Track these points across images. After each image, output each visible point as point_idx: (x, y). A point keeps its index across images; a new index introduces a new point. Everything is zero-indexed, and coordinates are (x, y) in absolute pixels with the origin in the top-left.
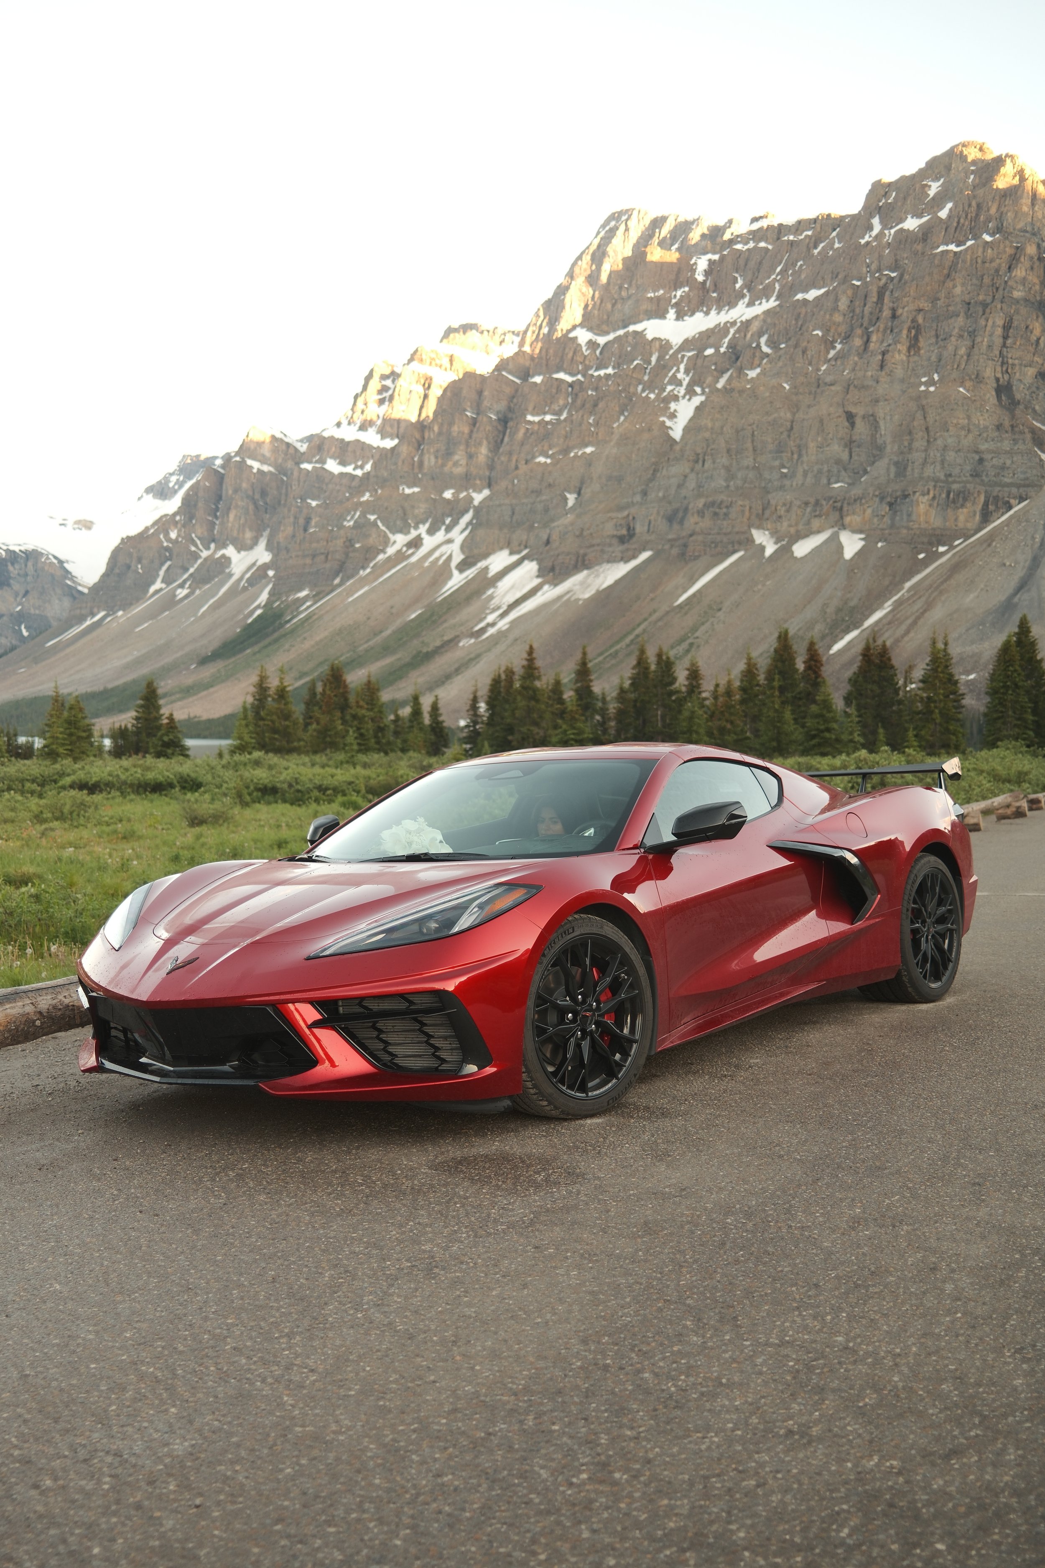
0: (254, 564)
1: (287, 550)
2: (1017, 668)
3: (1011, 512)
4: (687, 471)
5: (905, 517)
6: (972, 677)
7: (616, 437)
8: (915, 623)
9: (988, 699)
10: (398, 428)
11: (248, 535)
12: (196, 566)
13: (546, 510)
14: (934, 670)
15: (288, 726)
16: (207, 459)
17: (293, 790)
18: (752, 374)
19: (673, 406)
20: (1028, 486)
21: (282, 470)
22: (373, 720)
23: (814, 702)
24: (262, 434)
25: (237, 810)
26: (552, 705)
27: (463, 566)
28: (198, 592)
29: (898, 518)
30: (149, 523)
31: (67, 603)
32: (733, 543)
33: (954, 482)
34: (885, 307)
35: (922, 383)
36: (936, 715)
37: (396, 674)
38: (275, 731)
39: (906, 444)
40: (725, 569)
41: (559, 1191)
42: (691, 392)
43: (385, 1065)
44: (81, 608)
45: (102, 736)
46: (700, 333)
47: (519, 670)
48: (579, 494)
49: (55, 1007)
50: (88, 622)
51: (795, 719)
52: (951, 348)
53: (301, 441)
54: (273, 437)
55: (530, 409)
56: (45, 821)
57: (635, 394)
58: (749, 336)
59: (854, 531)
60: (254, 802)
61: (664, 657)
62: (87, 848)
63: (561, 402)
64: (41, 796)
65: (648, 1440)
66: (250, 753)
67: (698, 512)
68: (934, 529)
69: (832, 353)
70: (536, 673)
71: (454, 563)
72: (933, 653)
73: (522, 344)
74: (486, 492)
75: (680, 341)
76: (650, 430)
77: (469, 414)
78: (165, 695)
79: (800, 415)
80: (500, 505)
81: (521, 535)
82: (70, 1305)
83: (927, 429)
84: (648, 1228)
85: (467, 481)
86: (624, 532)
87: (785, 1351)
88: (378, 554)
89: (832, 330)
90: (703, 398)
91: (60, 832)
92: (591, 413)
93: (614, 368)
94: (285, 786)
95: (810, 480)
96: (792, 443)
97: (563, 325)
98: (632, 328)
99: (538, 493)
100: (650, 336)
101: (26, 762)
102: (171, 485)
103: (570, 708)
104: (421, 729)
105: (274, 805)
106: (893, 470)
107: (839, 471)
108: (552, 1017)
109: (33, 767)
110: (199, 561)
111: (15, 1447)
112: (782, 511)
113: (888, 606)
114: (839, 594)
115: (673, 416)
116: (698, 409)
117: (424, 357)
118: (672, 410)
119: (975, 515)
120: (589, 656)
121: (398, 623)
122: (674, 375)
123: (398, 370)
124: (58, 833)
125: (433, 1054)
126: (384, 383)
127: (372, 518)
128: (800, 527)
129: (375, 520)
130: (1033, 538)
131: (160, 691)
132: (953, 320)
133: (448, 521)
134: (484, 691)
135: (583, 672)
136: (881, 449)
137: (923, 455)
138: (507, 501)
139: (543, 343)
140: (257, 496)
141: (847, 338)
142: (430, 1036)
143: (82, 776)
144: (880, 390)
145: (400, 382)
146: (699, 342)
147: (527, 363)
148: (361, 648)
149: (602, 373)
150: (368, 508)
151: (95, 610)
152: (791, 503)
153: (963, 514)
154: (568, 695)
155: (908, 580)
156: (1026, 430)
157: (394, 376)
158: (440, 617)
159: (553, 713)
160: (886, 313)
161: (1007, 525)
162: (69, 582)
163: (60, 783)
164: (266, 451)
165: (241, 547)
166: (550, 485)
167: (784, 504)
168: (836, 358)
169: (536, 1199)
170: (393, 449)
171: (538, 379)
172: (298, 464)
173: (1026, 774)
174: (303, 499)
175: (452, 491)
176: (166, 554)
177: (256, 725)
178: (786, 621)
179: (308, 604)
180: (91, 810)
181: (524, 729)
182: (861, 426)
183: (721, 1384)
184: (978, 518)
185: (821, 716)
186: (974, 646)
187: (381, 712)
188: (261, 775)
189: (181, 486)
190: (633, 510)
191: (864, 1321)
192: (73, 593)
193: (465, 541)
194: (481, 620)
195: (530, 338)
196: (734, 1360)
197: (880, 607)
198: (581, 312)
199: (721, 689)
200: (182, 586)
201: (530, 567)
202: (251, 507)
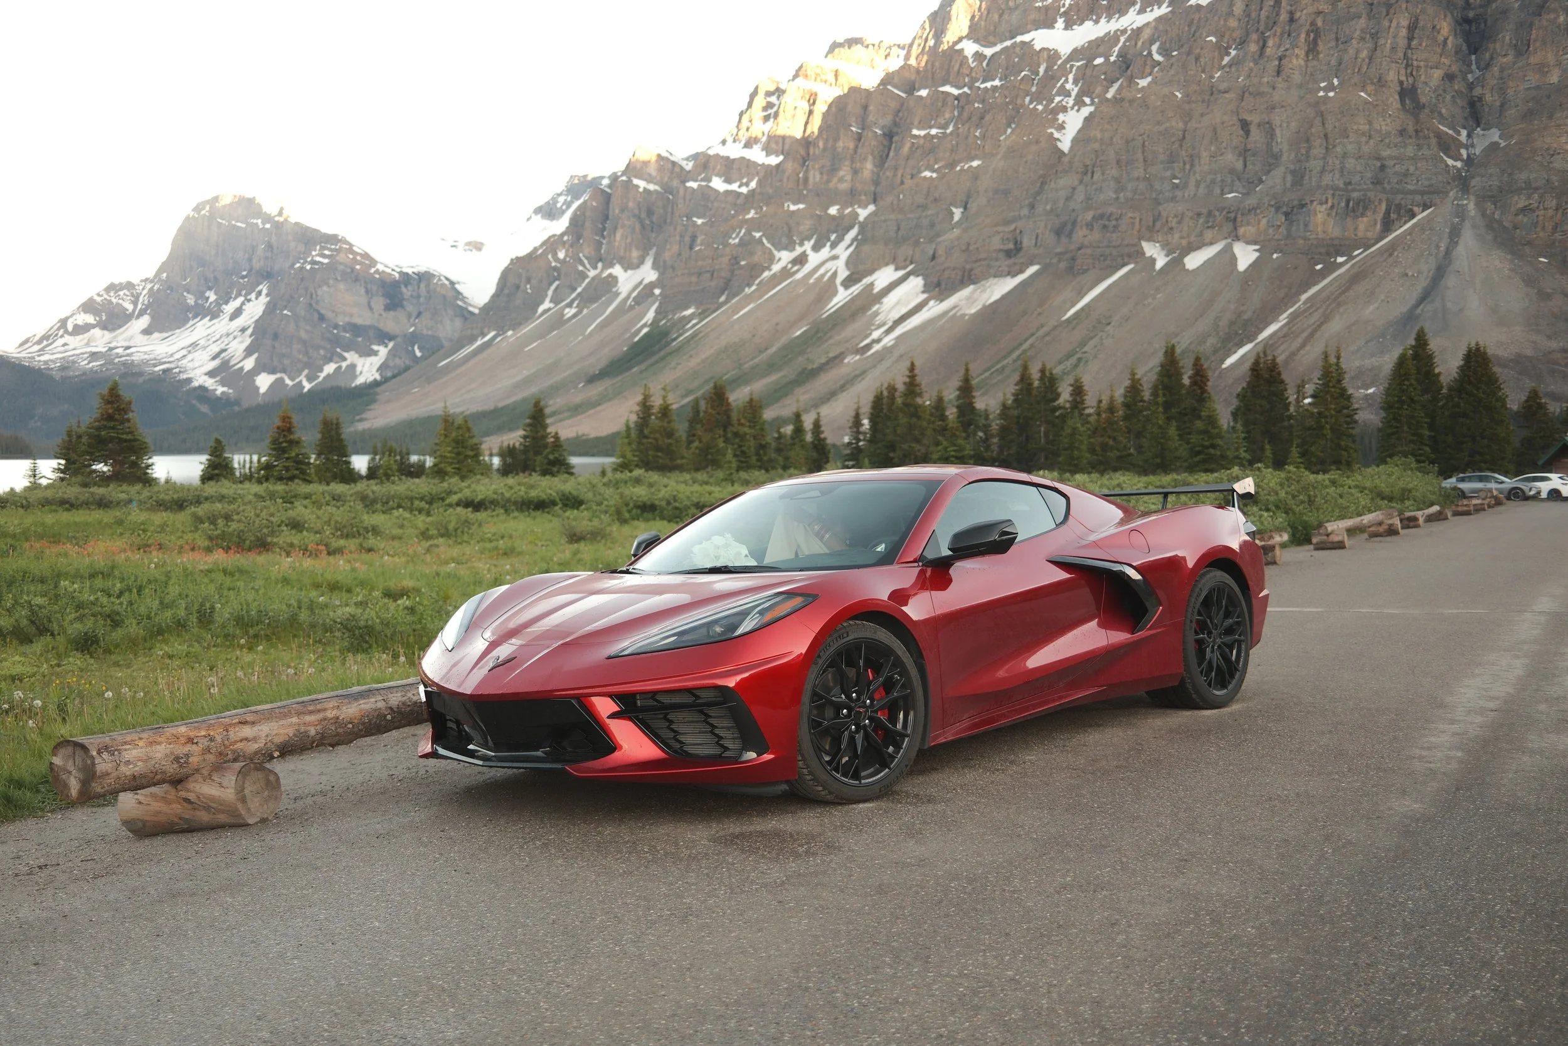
0: (641, 283)
1: (673, 268)
2: (1413, 382)
3: (1415, 221)
4: (1076, 183)
5: (1302, 227)
6: (1371, 391)
7: (1003, 150)
8: (1311, 335)
9: (1383, 414)
10: (783, 144)
11: (635, 254)
12: (583, 285)
13: (932, 225)
14: (1326, 385)
15: (670, 444)
16: (594, 179)
17: (670, 507)
18: (1143, 83)
19: (1061, 117)
20: (1433, 193)
21: (667, 189)
22: (755, 437)
23: (1199, 417)
24: (648, 154)
25: (615, 528)
26: (933, 422)
27: (848, 283)
28: (585, 311)
29: (1294, 228)
30: (538, 243)
31: (458, 323)
32: (1122, 256)
33: (1354, 190)
34: (1282, 11)
35: (1321, 89)
36: (1327, 431)
37: (781, 392)
38: (658, 449)
39: (1303, 151)
40: (1114, 283)
41: (814, 860)
42: (1079, 103)
43: (675, 751)
44: (472, 329)
45: (491, 455)
46: (1090, 42)
47: (900, 387)
48: (965, 208)
49: (404, 704)
50: (479, 342)
51: (1179, 435)
52: (1351, 52)
53: (687, 159)
54: (659, 156)
55: (916, 123)
56: (430, 538)
57: (1022, 106)
58: (1140, 43)
59: (1248, 243)
60: (633, 519)
61: (1048, 374)
62: (469, 564)
63: (947, 116)
64: (428, 514)
65: (823, 1039)
66: (631, 471)
67: (1087, 225)
68: (1332, 239)
69: (1226, 59)
70: (917, 390)
71: (839, 280)
72: (1324, 367)
73: (907, 57)
74: (871, 208)
75: (1069, 51)
76: (1037, 142)
77: (854, 129)
78: (553, 414)
79: (1193, 124)
80: (885, 221)
81: (906, 250)
82: (384, 937)
83: (1326, 136)
84: (881, 890)
85: (852, 197)
86: (1011, 246)
87: (958, 981)
88: (763, 271)
89: (1227, 36)
90: (1092, 109)
91: (445, 548)
92: (977, 126)
93: (1001, 80)
94: (664, 503)
95: (1202, 190)
96: (1184, 153)
97: (950, 37)
98: (1019, 39)
99: (924, 207)
100: (1037, 47)
101: (417, 480)
102: (559, 205)
103: (951, 425)
104: (803, 447)
105: (652, 523)
106: (1289, 178)
107: (1233, 181)
108: (829, 712)
109: (422, 486)
110: (587, 281)
111: (326, 1030)
112: (1173, 223)
113: (1283, 319)
114: (1232, 307)
115: (1061, 127)
116: (1087, 120)
117: (809, 73)
118: (1060, 122)
119: (1375, 224)
120: (973, 373)
121: (784, 340)
122: (1063, 86)
123: (783, 87)
124: (442, 549)
125: (717, 743)
126: (769, 99)
127: (757, 235)
128: (1192, 239)
129: (761, 237)
130: (1438, 247)
131: (547, 411)
132: (1354, 22)
133: (833, 237)
134: (866, 409)
135: (966, 389)
136: (1277, 157)
137: (1321, 163)
138: (892, 217)
139: (929, 56)
140: (643, 215)
141: (1242, 43)
142: (713, 727)
143: (468, 494)
144: (1276, 97)
145: (785, 98)
146: (1086, 52)
147: (913, 77)
148: (747, 366)
149: (989, 85)
150: (753, 225)
151: (486, 330)
152: (1183, 214)
153: (1363, 223)
154: (951, 413)
155: (1305, 291)
156: (1432, 135)
157: (779, 92)
158: (826, 334)
159: (934, 430)
160: (1284, 17)
161: (1410, 234)
162: (460, 303)
163: (447, 501)
164: (652, 170)
165: (628, 266)
166: (936, 200)
167: (1176, 216)
168: (1230, 65)
169: (792, 866)
170: (778, 166)
171: (924, 93)
172: (684, 182)
173: (1410, 491)
174: (689, 218)
175: (837, 207)
176: (554, 274)
177: (639, 443)
178: (1177, 335)
179: (694, 322)
180: (474, 528)
181: (905, 446)
182: (1256, 135)
183: (897, 1002)
184: (1378, 226)
185: (1206, 432)
186: (1373, 359)
187: (762, 429)
188: (640, 493)
189: (569, 207)
190: (1020, 224)
191: (1036, 961)
192: (464, 314)
193: (850, 256)
194: (867, 337)
195: (915, 51)
196: (915, 986)
197: (1275, 319)
198: (968, 23)
199: (1104, 404)
200: (570, 305)
201: (916, 283)
202: (638, 227)
